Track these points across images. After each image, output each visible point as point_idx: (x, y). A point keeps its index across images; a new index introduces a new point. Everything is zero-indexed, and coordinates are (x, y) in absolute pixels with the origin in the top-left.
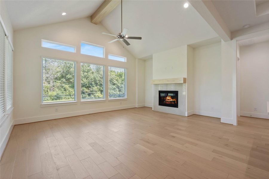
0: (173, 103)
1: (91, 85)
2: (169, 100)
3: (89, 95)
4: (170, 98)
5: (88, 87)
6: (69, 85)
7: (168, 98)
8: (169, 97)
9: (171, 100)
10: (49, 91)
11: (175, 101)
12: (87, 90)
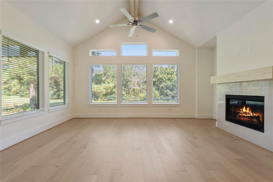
0: (255, 120)
1: (174, 88)
2: (246, 113)
3: (173, 97)
4: (248, 111)
5: (172, 90)
6: (154, 88)
7: (244, 110)
8: (246, 109)
9: (250, 114)
10: (139, 93)
11: (259, 116)
12: (171, 93)
